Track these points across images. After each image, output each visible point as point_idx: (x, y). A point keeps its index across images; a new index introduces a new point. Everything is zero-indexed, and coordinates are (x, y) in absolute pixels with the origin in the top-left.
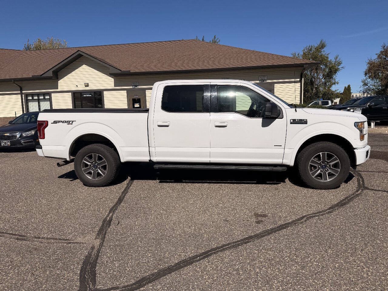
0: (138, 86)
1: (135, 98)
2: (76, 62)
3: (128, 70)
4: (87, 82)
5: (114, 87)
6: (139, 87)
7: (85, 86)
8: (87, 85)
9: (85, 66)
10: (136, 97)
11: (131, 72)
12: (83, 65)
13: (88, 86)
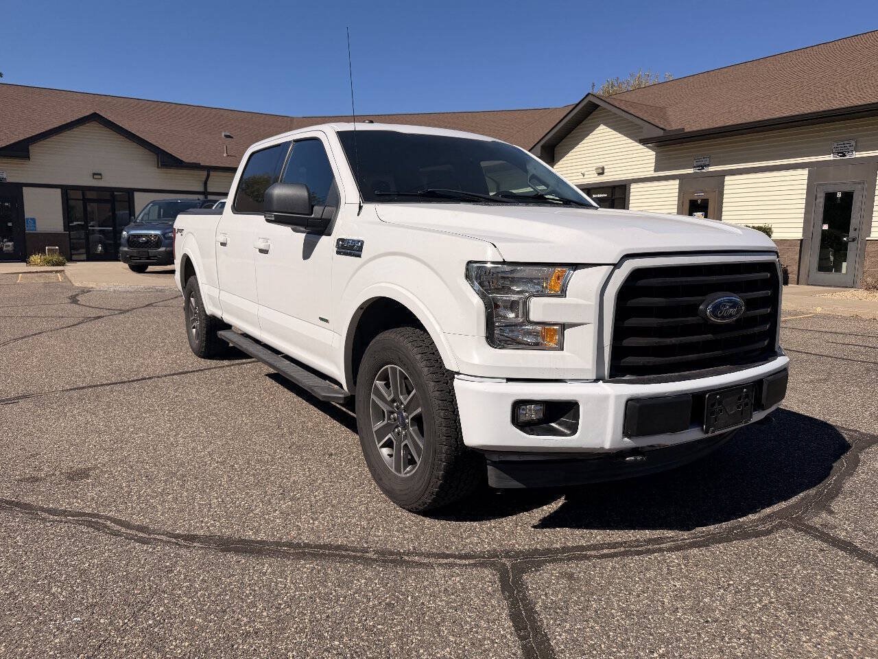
0: (708, 165)
1: (696, 198)
2: (589, 120)
3: (679, 127)
4: (600, 165)
5: (653, 172)
6: (712, 169)
7: (599, 174)
8: (601, 172)
9: (604, 127)
10: (699, 196)
11: (686, 131)
12: (598, 126)
13: (603, 173)
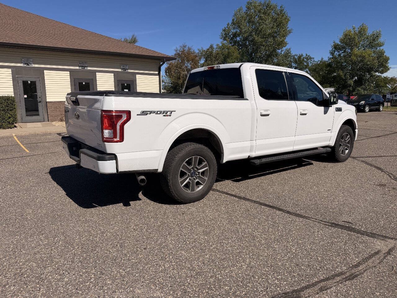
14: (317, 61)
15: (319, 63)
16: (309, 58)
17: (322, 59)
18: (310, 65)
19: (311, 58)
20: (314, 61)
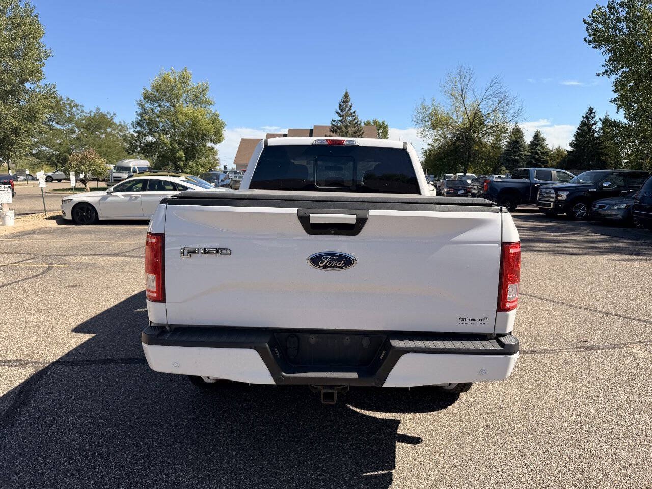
14: (88, 111)
15: (92, 114)
16: (73, 105)
17: (98, 109)
18: (78, 117)
19: (76, 106)
20: (82, 111)
